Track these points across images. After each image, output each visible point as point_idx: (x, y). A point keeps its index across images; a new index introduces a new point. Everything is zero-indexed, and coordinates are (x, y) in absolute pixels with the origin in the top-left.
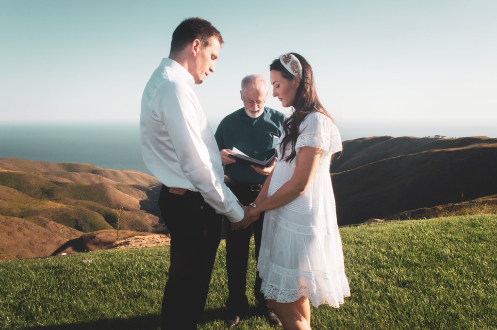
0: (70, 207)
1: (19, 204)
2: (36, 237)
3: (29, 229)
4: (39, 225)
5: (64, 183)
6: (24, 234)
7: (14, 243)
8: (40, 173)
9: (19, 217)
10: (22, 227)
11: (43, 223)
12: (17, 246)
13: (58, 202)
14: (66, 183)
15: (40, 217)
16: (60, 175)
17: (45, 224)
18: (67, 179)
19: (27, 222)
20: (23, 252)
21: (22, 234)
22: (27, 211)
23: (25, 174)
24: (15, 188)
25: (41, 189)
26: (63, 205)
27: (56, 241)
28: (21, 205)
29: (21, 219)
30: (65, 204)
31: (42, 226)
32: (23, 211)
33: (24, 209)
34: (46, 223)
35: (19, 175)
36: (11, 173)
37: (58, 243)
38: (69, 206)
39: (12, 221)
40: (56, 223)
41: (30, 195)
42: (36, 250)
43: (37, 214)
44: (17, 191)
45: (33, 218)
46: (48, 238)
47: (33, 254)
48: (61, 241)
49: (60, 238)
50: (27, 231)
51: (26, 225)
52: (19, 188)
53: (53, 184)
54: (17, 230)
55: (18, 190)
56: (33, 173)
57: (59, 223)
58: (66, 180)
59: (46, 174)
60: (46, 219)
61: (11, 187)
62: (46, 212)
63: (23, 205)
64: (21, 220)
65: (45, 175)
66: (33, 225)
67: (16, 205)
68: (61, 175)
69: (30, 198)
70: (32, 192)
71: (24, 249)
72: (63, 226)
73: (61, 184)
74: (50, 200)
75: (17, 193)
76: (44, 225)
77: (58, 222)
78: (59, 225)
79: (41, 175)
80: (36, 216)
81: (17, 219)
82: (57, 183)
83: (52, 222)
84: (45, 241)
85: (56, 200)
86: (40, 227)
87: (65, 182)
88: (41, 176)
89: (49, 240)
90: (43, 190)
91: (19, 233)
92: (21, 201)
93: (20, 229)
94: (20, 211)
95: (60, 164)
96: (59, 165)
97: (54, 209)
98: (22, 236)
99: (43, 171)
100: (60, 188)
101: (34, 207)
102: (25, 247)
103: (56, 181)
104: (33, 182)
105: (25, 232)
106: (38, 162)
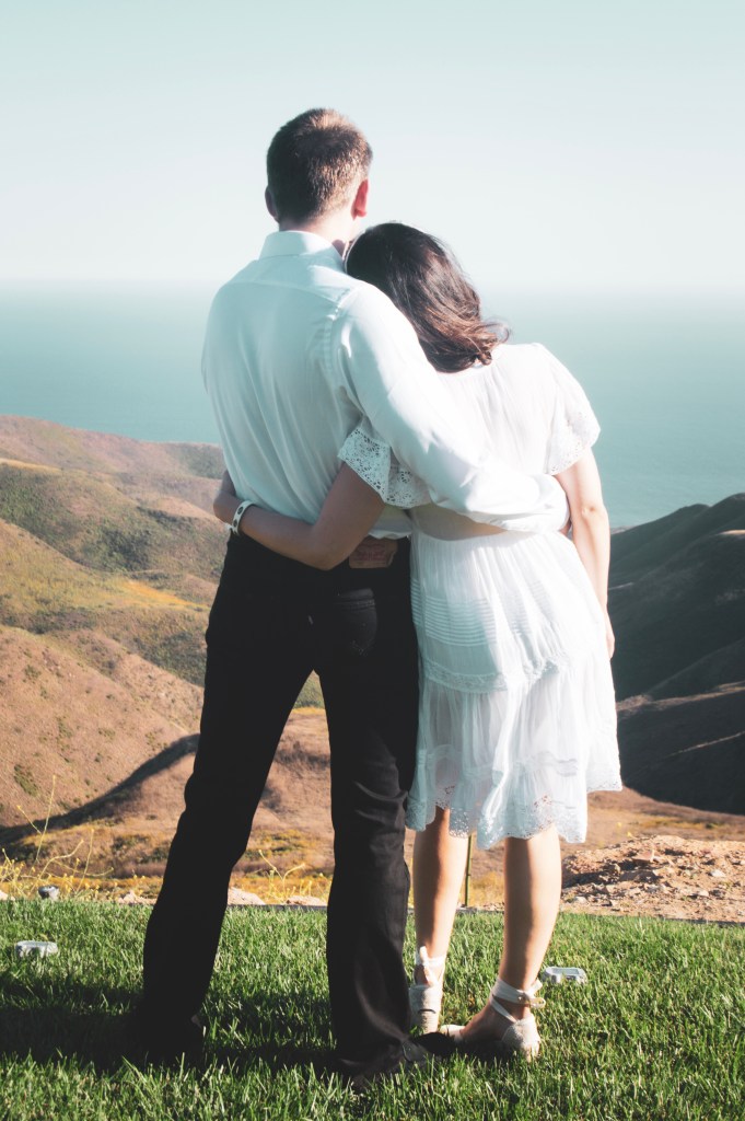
0: (199, 610)
1: (31, 584)
2: (81, 707)
3: (58, 675)
4: (92, 664)
5: (183, 519)
6: (44, 694)
7: (11, 719)
8: (104, 476)
9: (30, 630)
10: (39, 668)
11: (106, 659)
12: (18, 730)
13: (160, 588)
15: (98, 635)
16: (169, 486)
17: (111, 665)
19: (54, 650)
20: (37, 755)
21: (38, 692)
22: (57, 610)
23: (57, 477)
24: (22, 524)
25: (107, 533)
26: (176, 600)
27: (145, 728)
28: (40, 587)
29: (34, 638)
30: (183, 597)
31: (102, 671)
32: (44, 608)
33: (47, 603)
34: (114, 659)
35: (38, 479)
36: (15, 468)
37: (150, 737)
38: (195, 606)
39: (7, 642)
40: (148, 664)
41: (70, 554)
42: (78, 756)
43: (87, 625)
44: (28, 535)
45: (73, 636)
46: (120, 717)
47: (68, 766)
48: (161, 731)
49: (158, 720)
50: (52, 683)
51: (51, 661)
52: (35, 526)
53: (148, 519)
54: (23, 676)
55: (33, 532)
56: (84, 473)
57: (159, 665)
58: (192, 507)
59: (127, 479)
60: (115, 646)
61: (11, 519)
62: (117, 619)
63: (45, 585)
64: (38, 642)
65: (121, 486)
66: (73, 663)
67: (23, 585)
68: (176, 486)
69: (70, 564)
70: (76, 544)
71: (41, 746)
72: (171, 677)
73: (174, 520)
74: (134, 577)
75: (29, 542)
76: (110, 668)
77: (155, 661)
78: (157, 671)
79: (110, 486)
80: (85, 633)
81: (23, 636)
82: (159, 516)
83: (136, 659)
84: (109, 725)
85: (154, 578)
86: (96, 672)
87: (186, 514)
88: (109, 488)
89: (121, 724)
90: (113, 540)
91: (27, 685)
92: (40, 572)
93: (31, 673)
94: (34, 608)
95: (173, 446)
96: (171, 449)
97: (144, 611)
98: (38, 697)
99: (117, 469)
100: (169, 535)
101: (79, 600)
102: (42, 739)
103: (158, 509)
104: (80, 508)
105: (45, 685)
106: (102, 436)
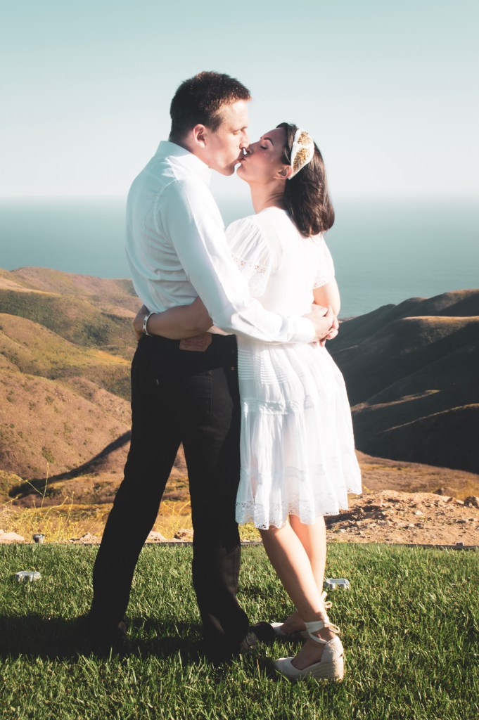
1: (48, 354)
2: (75, 416)
3: (63, 400)
4: (81, 395)
5: (125, 318)
6: (56, 410)
7: (39, 424)
8: (84, 297)
9: (48, 378)
10: (53, 397)
11: (88, 392)
12: (43, 429)
13: (114, 354)
14: (129, 318)
15: (83, 380)
16: (118, 301)
17: (90, 395)
18: (130, 310)
19: (61, 388)
20: (54, 442)
21: (53, 409)
22: (62, 367)
23: (59, 298)
24: (42, 323)
25: (86, 327)
26: (123, 360)
27: (109, 427)
28: (53, 356)
29: (50, 382)
31: (86, 398)
32: (55, 366)
33: (56, 363)
34: (92, 392)
35: (50, 299)
36: (38, 294)
37: (112, 431)
39: (36, 384)
40: (110, 394)
41: (68, 338)
42: (75, 442)
43: (78, 374)
44: (45, 329)
45: (70, 380)
46: (96, 421)
47: (70, 447)
48: (117, 428)
49: (115, 422)
50: (60, 405)
51: (59, 394)
52: (49, 324)
53: (107, 319)
54: (45, 402)
55: (48, 327)
56: (73, 296)
57: (115, 394)
58: (130, 312)
59: (95, 299)
60: (92, 385)
61: (36, 320)
62: (92, 371)
63: (55, 355)
64: (52, 384)
65: (93, 302)
66: (71, 394)
67: (44, 354)
68: (121, 302)
69: (67, 343)
70: (71, 333)
71: (55, 437)
72: (121, 400)
73: (120, 319)
74: (101, 349)
75: (46, 332)
76: (90, 396)
77: (113, 392)
78: (114, 397)
79: (86, 302)
80: (77, 378)
81: (44, 380)
82: (113, 317)
83: (104, 391)
84: (90, 426)
85: (111, 349)
86: (83, 399)
87: (127, 316)
88: (87, 303)
89: (96, 425)
90: (89, 330)
91: (47, 406)
92: (52, 348)
93: (49, 400)
94: (50, 366)
95: (119, 281)
96: (118, 282)
97: (106, 366)
98: (53, 412)
99: (90, 294)
100: (118, 327)
101: (72, 361)
102: (56, 434)
103: (112, 314)
104: (72, 314)
105: (58, 406)
106: (82, 276)
